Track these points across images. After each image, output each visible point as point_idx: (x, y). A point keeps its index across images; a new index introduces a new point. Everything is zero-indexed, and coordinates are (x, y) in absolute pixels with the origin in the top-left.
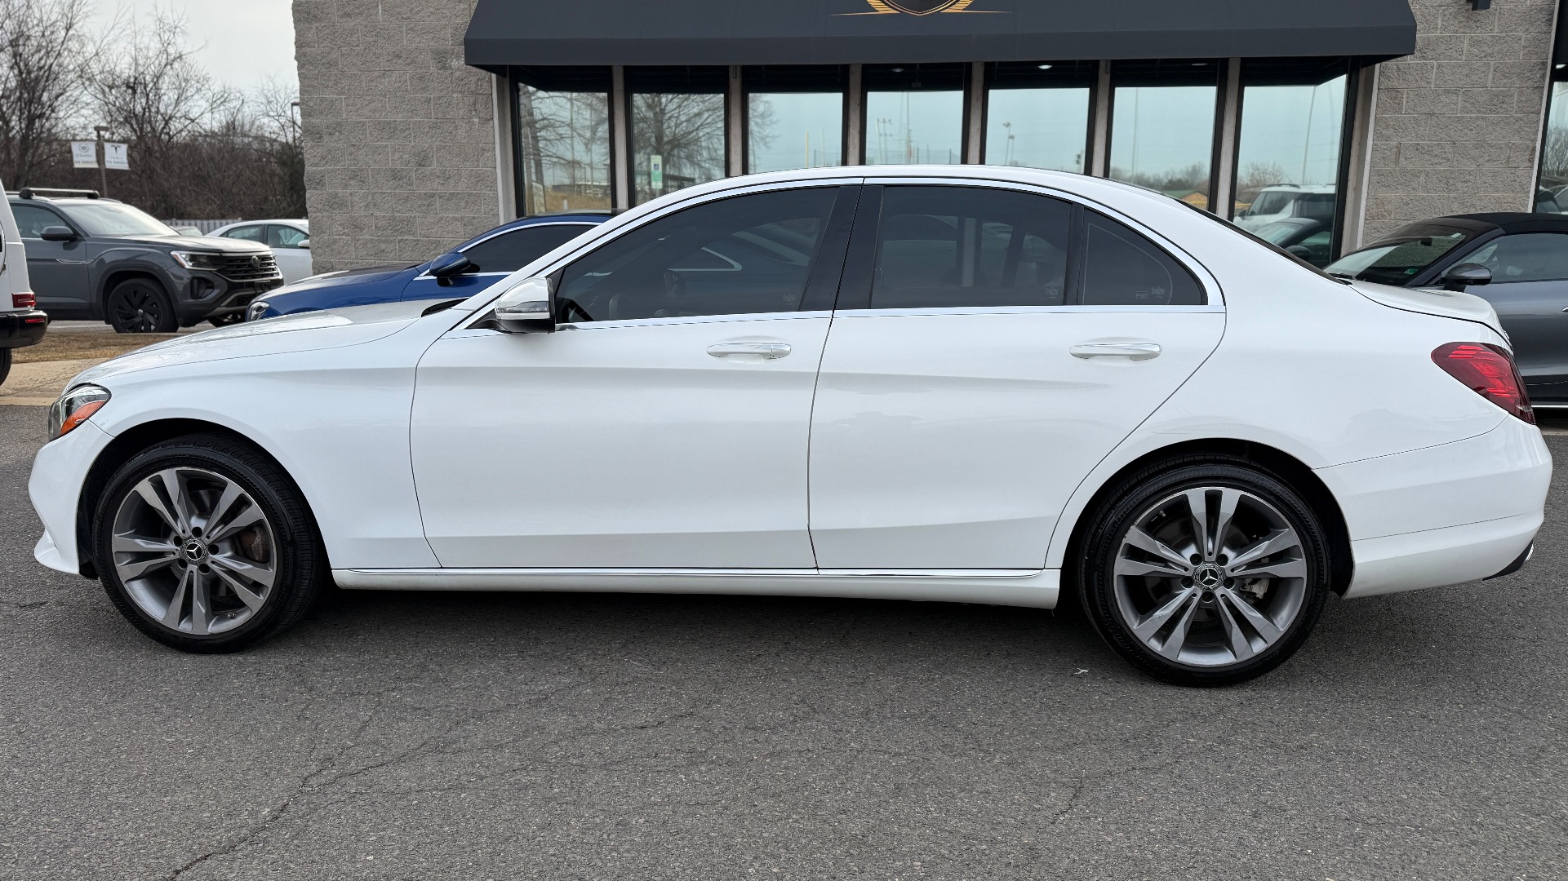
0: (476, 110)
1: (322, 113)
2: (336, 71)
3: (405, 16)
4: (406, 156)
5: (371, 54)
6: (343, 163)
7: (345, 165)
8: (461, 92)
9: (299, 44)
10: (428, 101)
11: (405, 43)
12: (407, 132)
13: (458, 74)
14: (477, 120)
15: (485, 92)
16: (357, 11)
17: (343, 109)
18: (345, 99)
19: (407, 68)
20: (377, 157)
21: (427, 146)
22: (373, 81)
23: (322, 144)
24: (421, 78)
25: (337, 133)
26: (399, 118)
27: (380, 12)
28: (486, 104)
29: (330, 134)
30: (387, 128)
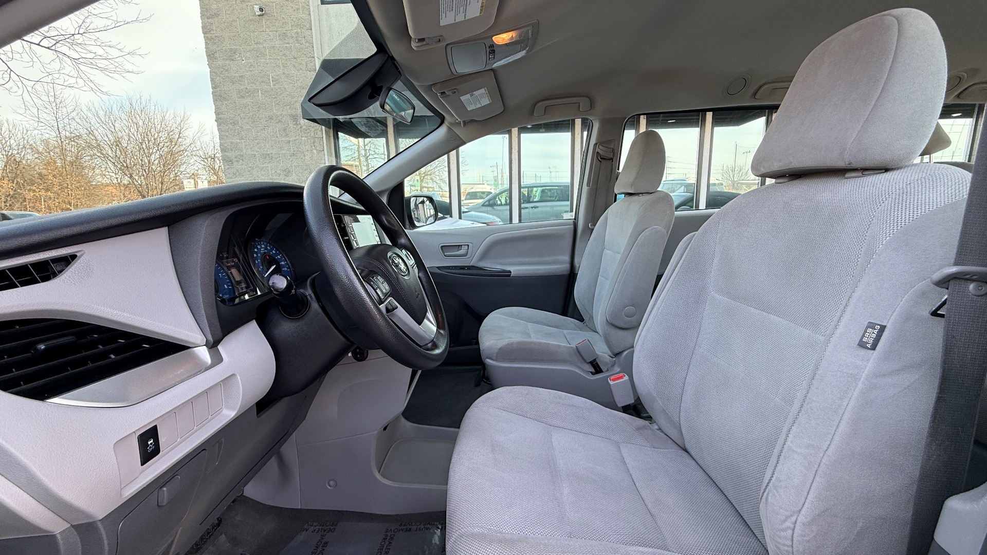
0: (315, 146)
1: (232, 150)
2: (238, 127)
3: (274, 97)
4: (278, 172)
8: (306, 137)
9: (217, 113)
10: (289, 142)
11: (275, 111)
12: (278, 159)
13: (304, 127)
14: (315, 151)
15: (319, 136)
16: (247, 94)
20: (263, 173)
21: (289, 166)
24: (285, 130)
25: (241, 161)
27: (260, 95)
28: (320, 142)
29: (237, 161)
30: (267, 157)
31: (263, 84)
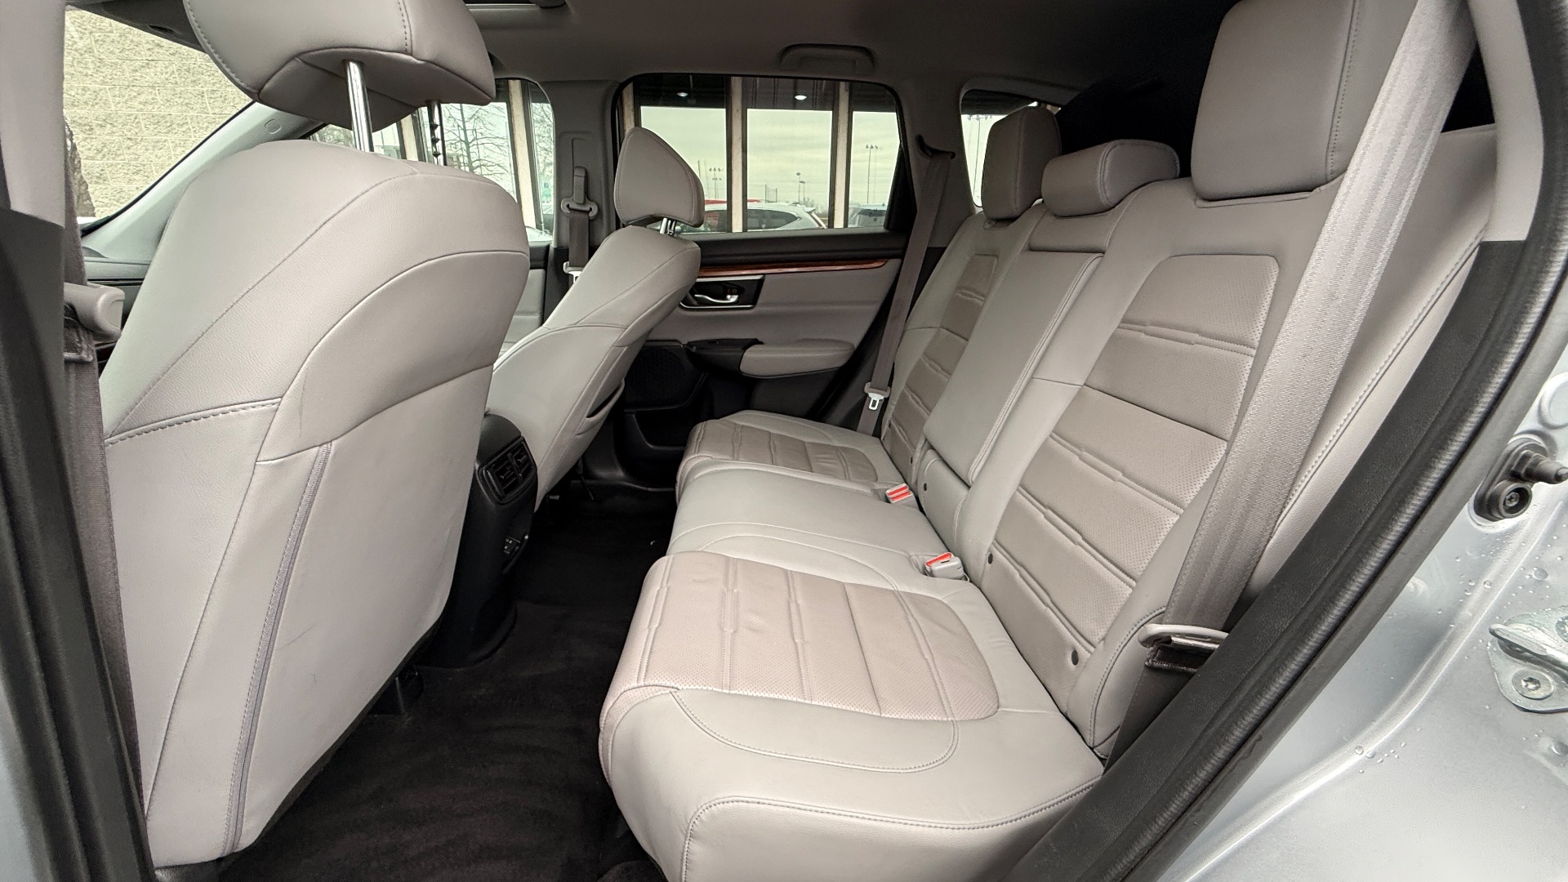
5: (128, 42)
6: (122, 157)
7: (125, 160)
17: (111, 99)
18: (109, 89)
19: (172, 58)
22: (136, 71)
23: (94, 136)
26: (174, 111)
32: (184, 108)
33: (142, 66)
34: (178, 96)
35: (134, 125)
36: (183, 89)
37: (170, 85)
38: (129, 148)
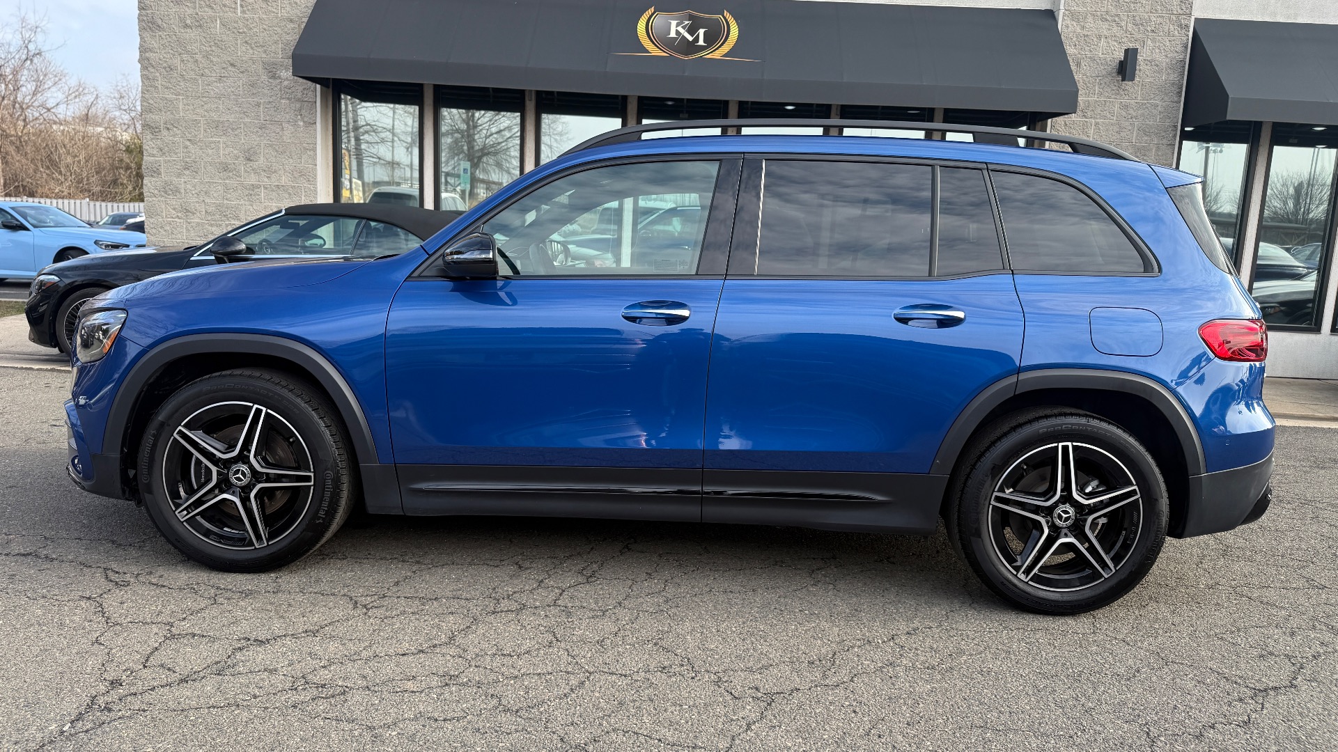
0: (301, 115)
1: (161, 110)
2: (176, 75)
3: (241, 31)
4: (235, 152)
5: (209, 62)
7: (180, 157)
8: (288, 99)
9: (143, 49)
10: (258, 105)
11: (240, 53)
12: (238, 131)
13: (286, 83)
14: (301, 123)
15: (310, 100)
16: (197, 24)
17: (181, 108)
18: (183, 99)
19: (241, 75)
20: (210, 152)
21: (255, 143)
22: (209, 85)
23: (160, 137)
24: (253, 85)
25: (175, 129)
26: (232, 118)
28: (311, 110)
29: (168, 129)
30: (220, 127)
31: (227, 9)
32: (242, 115)
33: (215, 82)
34: (239, 105)
35: (196, 129)
36: (244, 100)
37: (233, 96)
38: (187, 148)
